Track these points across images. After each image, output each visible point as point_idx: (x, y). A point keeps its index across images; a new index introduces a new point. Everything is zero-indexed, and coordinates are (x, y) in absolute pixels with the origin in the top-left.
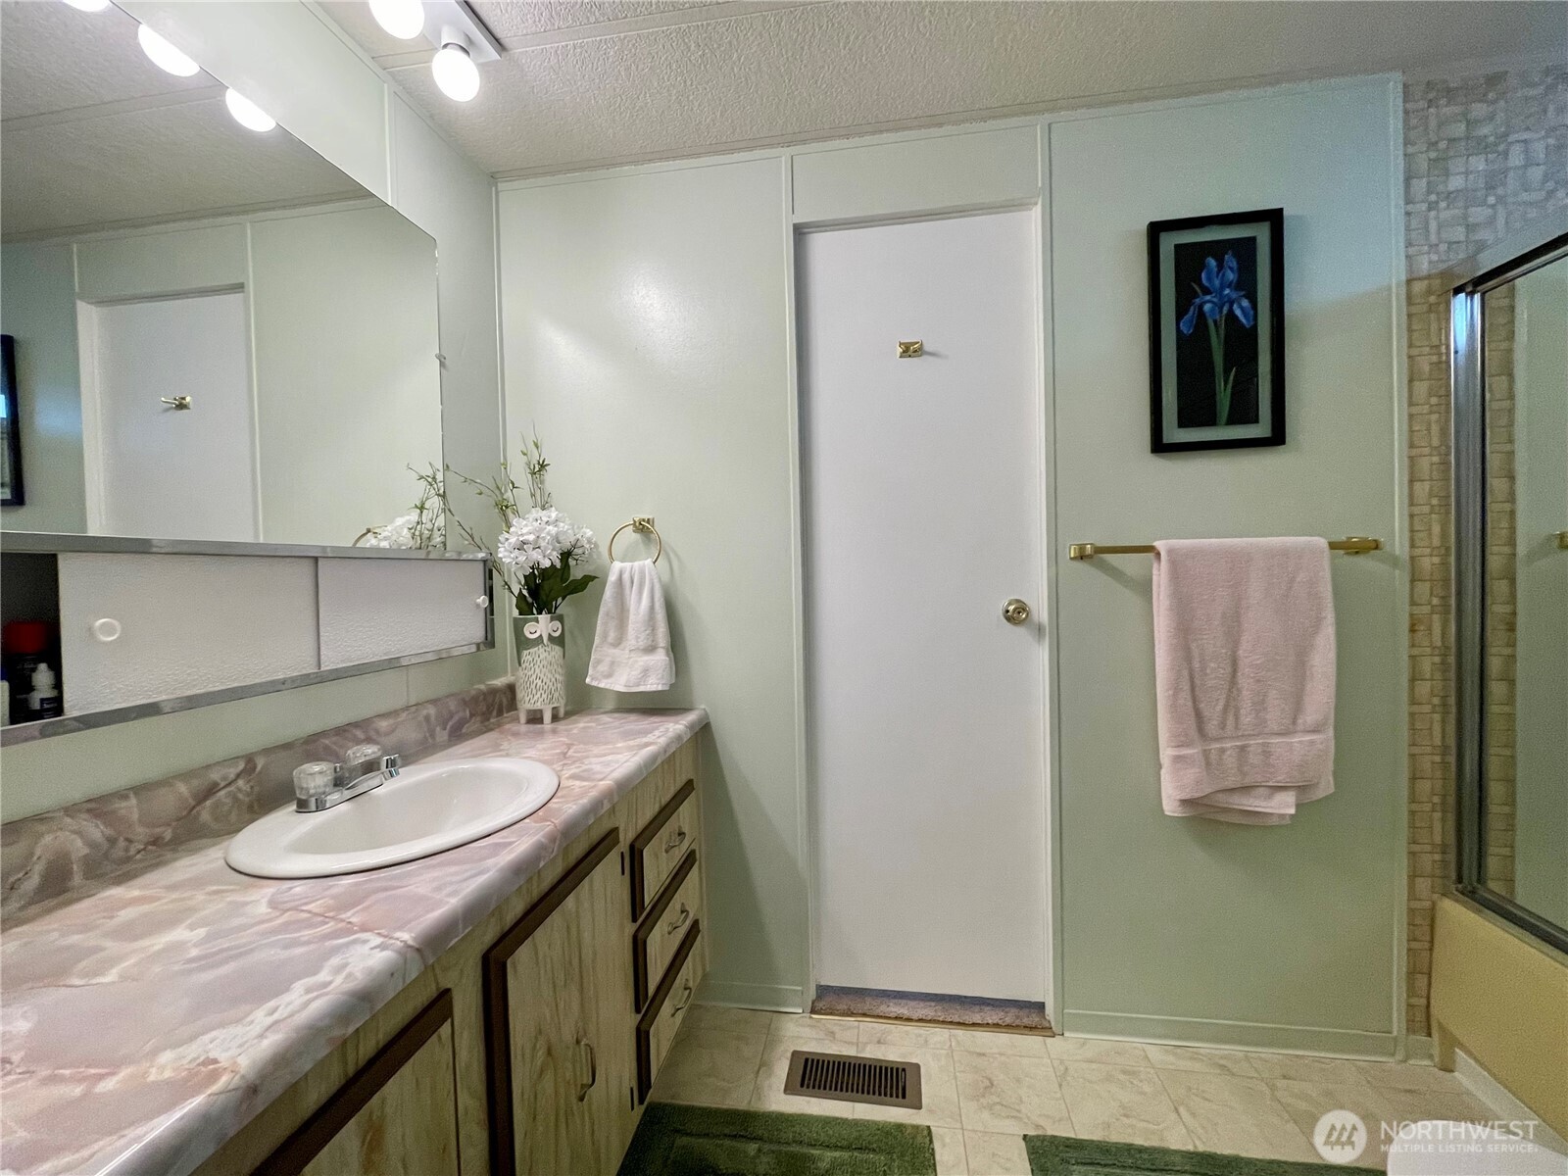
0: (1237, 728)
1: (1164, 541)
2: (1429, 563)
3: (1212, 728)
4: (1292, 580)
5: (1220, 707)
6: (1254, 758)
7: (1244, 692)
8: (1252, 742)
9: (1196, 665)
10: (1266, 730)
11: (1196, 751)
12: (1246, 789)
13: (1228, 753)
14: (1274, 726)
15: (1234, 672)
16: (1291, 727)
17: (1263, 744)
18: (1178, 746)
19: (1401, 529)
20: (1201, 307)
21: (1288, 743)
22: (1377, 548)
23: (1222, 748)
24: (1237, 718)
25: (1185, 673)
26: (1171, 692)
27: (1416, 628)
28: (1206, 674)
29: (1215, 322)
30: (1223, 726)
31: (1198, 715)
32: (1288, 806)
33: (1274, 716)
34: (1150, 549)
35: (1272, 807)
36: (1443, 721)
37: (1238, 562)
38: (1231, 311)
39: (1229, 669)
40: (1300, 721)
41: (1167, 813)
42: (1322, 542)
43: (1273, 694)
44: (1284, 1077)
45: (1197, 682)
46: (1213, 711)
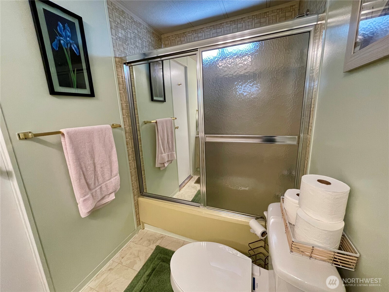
0: (98, 183)
1: (65, 129)
2: (127, 129)
3: (92, 186)
4: (104, 138)
5: (93, 179)
6: (104, 189)
7: (99, 172)
8: (103, 185)
9: (84, 169)
10: (106, 180)
11: (89, 195)
12: (103, 198)
13: (98, 191)
14: (107, 178)
15: (95, 167)
16: (111, 177)
17: (106, 184)
18: (84, 196)
19: (122, 121)
20: (59, 41)
21: (111, 181)
22: (120, 127)
23: (96, 190)
24: (98, 180)
25: (82, 173)
26: (78, 181)
27: (128, 144)
28: (87, 171)
29: (66, 48)
30: (95, 184)
31: (87, 183)
32: (113, 197)
33: (107, 176)
34: (59, 133)
35: (110, 199)
36: (134, 163)
37: (90, 134)
38: (71, 47)
39: (93, 167)
40: (112, 174)
41: (82, 217)
42: (109, 126)
43: (105, 170)
44: (122, 258)
45: (85, 174)
46: (91, 182)
